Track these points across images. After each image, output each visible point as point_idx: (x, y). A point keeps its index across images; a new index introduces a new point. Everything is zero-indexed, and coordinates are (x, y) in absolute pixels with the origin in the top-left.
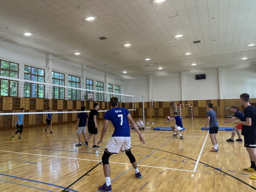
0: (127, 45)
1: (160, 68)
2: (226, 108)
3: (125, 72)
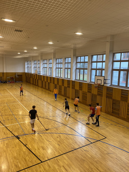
2: (7, 77)
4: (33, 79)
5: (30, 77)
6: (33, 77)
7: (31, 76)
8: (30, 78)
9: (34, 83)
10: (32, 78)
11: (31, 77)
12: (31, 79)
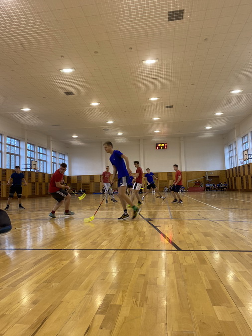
0: (95, 104)
1: (120, 134)
2: (188, 181)
3: (75, 137)
4: (242, 178)
5: (235, 176)
6: (242, 175)
7: (236, 173)
8: (235, 178)
9: (245, 188)
10: (239, 176)
11: (237, 176)
12: (238, 179)
